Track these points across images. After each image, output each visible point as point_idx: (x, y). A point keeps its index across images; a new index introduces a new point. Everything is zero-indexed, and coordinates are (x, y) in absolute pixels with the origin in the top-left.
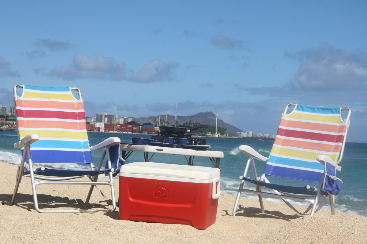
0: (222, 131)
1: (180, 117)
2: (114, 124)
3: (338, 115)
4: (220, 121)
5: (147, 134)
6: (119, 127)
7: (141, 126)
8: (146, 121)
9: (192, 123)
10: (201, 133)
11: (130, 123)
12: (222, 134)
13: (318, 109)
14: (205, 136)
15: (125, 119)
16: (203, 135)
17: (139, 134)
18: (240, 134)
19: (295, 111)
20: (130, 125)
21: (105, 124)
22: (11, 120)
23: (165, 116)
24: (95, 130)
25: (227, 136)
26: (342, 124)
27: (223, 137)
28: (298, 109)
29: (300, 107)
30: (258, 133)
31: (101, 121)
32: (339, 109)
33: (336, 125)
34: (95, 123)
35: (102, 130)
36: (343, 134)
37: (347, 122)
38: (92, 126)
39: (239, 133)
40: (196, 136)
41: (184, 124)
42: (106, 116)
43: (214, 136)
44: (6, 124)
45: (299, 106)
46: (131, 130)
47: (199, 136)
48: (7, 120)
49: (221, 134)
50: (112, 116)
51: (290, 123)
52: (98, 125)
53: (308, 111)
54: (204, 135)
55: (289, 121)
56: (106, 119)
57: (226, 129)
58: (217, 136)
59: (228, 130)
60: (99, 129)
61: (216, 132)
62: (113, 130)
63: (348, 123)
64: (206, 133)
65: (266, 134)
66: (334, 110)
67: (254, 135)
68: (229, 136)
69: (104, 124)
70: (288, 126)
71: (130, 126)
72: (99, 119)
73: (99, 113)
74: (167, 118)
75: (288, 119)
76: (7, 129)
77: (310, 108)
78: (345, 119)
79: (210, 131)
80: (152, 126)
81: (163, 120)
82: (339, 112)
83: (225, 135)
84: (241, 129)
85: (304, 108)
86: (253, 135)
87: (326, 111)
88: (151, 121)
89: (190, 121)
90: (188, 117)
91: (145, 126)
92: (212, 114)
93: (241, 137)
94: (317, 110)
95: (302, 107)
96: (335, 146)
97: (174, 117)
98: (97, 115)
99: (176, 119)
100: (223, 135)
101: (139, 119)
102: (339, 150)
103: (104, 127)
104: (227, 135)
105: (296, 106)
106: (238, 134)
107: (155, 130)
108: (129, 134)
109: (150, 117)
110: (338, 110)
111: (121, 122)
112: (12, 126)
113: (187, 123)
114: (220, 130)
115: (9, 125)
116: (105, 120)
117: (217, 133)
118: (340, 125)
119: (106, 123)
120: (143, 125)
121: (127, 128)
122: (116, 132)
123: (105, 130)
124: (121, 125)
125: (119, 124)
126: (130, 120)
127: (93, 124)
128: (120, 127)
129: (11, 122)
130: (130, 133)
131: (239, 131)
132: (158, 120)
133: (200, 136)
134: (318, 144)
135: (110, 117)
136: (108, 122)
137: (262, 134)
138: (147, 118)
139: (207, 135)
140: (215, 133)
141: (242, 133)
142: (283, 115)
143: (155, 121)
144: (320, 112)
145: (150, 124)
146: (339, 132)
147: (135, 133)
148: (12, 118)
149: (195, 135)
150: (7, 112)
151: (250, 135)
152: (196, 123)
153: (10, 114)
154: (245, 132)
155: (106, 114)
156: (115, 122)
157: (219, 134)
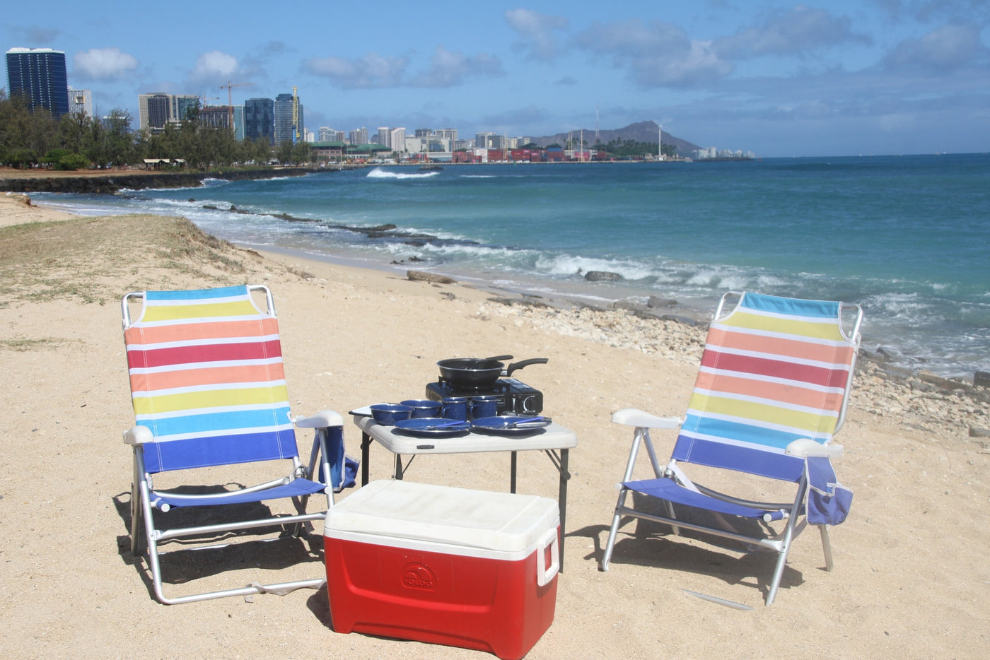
0: (668, 150)
1: (602, 132)
2: (502, 150)
3: (833, 319)
4: (665, 134)
5: (553, 162)
6: (510, 154)
7: (542, 149)
8: (552, 142)
9: (622, 141)
10: (636, 156)
11: (527, 147)
12: (670, 154)
13: (790, 304)
14: (643, 161)
15: (519, 141)
16: (640, 159)
17: (541, 162)
18: (698, 153)
19: (739, 309)
20: (527, 149)
21: (489, 151)
22: (350, 153)
23: (580, 131)
24: (474, 160)
25: (676, 158)
26: (843, 344)
27: (671, 160)
28: (746, 304)
29: (750, 300)
30: (726, 151)
31: (483, 146)
32: (837, 307)
33: (830, 345)
34: (474, 148)
35: (485, 161)
36: (846, 367)
37: (854, 339)
38: (469, 155)
39: (696, 151)
40: (629, 161)
41: (610, 143)
42: (490, 138)
43: (656, 160)
44: (344, 159)
45: (748, 298)
46: (529, 157)
47: (633, 161)
48: (344, 152)
49: (667, 156)
50: (499, 136)
51: (731, 339)
52: (478, 152)
53: (768, 309)
54: (642, 159)
55: (727, 332)
56: (491, 142)
57: (675, 146)
58: (661, 159)
59: (679, 148)
60: (480, 158)
61: (660, 153)
62: (502, 159)
63: (856, 341)
64: (644, 156)
65: (738, 151)
66: (825, 309)
67: (720, 153)
68: (680, 158)
69: (487, 151)
70: (725, 345)
71: (527, 151)
72: (480, 142)
73: (480, 133)
74: (583, 134)
75: (725, 328)
76: (344, 167)
77: (773, 302)
78: (850, 332)
79: (650, 151)
80: (560, 149)
81: (578, 139)
82: (836, 314)
83: (674, 156)
84: (699, 145)
85: (761, 302)
86: (717, 153)
87: (807, 309)
88: (559, 142)
89: (619, 138)
90: (617, 131)
91: (550, 149)
92: (652, 125)
93: (699, 158)
94: (787, 306)
95: (754, 300)
96: (829, 394)
97: (593, 132)
98: (477, 136)
99: (597, 135)
100: (671, 156)
101: (540, 139)
102: (838, 405)
103: (488, 155)
104: (677, 156)
105: (742, 298)
106: (695, 153)
107: (566, 154)
108: (526, 164)
109: (557, 135)
110: (834, 309)
111: (514, 145)
112: (352, 161)
113: (614, 141)
114: (666, 149)
115: (349, 161)
116: (488, 143)
117: (662, 154)
118: (840, 346)
119: (490, 148)
120: (546, 149)
121: (522, 154)
122: (506, 161)
123: (489, 159)
124: (513, 150)
125: (509, 149)
126: (526, 142)
127: (471, 151)
128: (512, 153)
129: (351, 156)
130: (527, 162)
131: (695, 149)
132: (569, 139)
133: (635, 161)
134: (791, 387)
135: (496, 139)
136: (493, 146)
137: (731, 151)
138: (552, 137)
139: (646, 157)
140: (658, 154)
141: (700, 151)
142: (714, 319)
143: (565, 141)
144: (795, 313)
145: (556, 146)
146: (837, 361)
147: (535, 162)
148: (352, 149)
149: (628, 159)
150: (344, 141)
151: (713, 155)
152: (628, 141)
153: (348, 143)
154: (705, 149)
155: (491, 134)
156: (504, 147)
157: (665, 155)
